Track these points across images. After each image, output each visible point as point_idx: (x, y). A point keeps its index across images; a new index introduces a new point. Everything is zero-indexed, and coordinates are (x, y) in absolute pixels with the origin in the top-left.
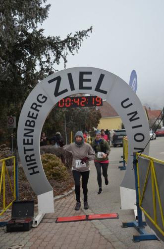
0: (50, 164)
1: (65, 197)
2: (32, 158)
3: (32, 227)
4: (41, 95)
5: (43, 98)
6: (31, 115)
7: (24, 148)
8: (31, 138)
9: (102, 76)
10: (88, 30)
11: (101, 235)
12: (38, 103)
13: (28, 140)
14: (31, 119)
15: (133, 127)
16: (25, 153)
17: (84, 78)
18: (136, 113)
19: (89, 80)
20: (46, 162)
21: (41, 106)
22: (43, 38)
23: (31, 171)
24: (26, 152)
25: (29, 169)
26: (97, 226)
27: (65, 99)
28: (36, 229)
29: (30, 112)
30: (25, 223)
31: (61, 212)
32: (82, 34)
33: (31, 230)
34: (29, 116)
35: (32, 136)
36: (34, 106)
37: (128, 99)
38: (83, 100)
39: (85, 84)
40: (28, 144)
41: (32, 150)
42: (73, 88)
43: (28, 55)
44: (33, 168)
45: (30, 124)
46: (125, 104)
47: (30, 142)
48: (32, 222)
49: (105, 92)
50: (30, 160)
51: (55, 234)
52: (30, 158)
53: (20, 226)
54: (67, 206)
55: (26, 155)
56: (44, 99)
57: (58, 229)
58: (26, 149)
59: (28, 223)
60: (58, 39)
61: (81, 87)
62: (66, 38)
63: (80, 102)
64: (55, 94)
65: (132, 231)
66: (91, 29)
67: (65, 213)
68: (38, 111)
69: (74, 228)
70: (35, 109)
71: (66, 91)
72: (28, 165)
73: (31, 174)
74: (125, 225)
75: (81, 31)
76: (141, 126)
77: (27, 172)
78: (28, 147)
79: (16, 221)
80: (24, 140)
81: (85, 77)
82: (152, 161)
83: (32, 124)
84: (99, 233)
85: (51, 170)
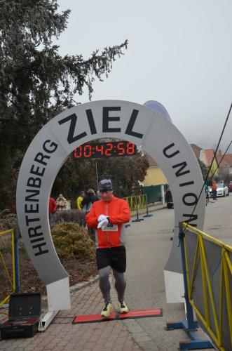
0: (71, 237)
1: (89, 285)
2: (38, 231)
3: (38, 332)
4: (49, 141)
5: (51, 146)
6: (35, 170)
7: (27, 217)
8: (37, 203)
9: (135, 113)
10: (122, 46)
11: (135, 342)
12: (45, 153)
13: (32, 206)
14: (35, 176)
15: (181, 185)
16: (28, 225)
17: (109, 116)
18: (184, 164)
19: (117, 119)
20: (65, 234)
21: (48, 157)
22: (57, 57)
23: (37, 250)
24: (30, 223)
25: (34, 247)
26: (131, 329)
27: (83, 146)
28: (43, 335)
29: (33, 166)
30: (27, 326)
31: (82, 308)
32: (113, 52)
33: (36, 336)
34: (32, 172)
35: (37, 200)
36: (40, 158)
37: (173, 145)
38: (109, 147)
39: (111, 125)
40: (32, 211)
41: (38, 220)
42: (94, 131)
43: (38, 82)
44: (39, 246)
45: (34, 182)
46: (169, 152)
47: (35, 208)
48: (37, 324)
49: (140, 136)
50: (35, 234)
51: (69, 341)
52: (35, 232)
53: (20, 330)
54: (92, 298)
55: (29, 227)
56: (54, 147)
57: (75, 333)
58: (29, 218)
59: (31, 327)
60: (79, 58)
61: (106, 129)
62: (91, 57)
63: (104, 150)
64: (68, 140)
65: (179, 336)
66: (126, 43)
67: (88, 309)
68: (45, 164)
69: (97, 332)
70: (41, 162)
71: (84, 134)
72: (32, 242)
73: (36, 255)
74: (171, 327)
75: (112, 47)
76: (192, 183)
77: (31, 252)
78: (31, 216)
79: (15, 323)
80: (26, 206)
81: (112, 114)
82: (201, 237)
83: (37, 183)
84: (133, 339)
85: (72, 246)
